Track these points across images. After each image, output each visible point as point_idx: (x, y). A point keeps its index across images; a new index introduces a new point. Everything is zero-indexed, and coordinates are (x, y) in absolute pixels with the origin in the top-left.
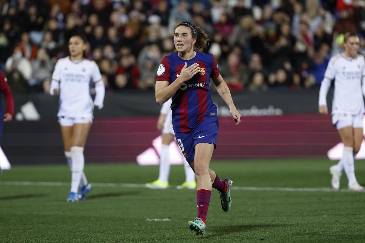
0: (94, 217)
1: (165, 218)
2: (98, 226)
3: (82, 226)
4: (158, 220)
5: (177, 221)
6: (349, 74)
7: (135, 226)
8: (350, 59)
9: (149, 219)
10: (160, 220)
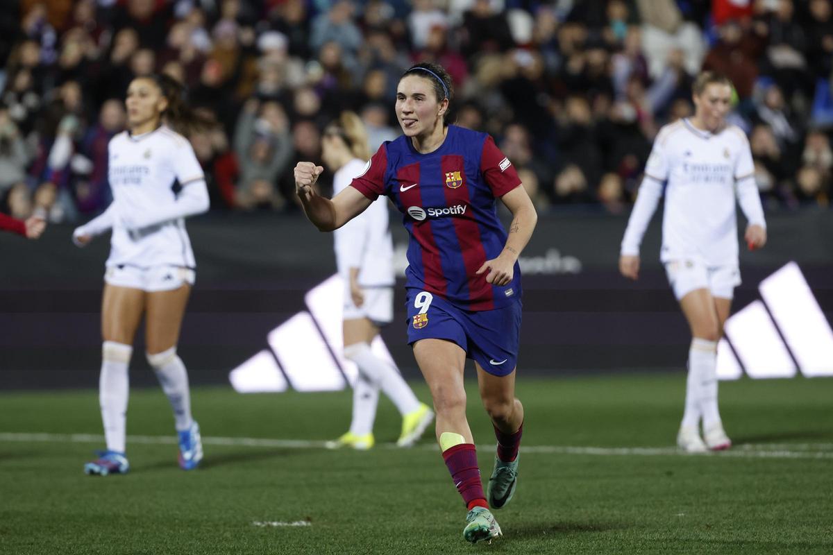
0: (126, 517)
1: (298, 519)
2: (136, 538)
3: (98, 538)
4: (280, 524)
5: (325, 526)
6: (699, 168)
7: (226, 540)
8: (705, 133)
9: (259, 521)
10: (286, 524)
